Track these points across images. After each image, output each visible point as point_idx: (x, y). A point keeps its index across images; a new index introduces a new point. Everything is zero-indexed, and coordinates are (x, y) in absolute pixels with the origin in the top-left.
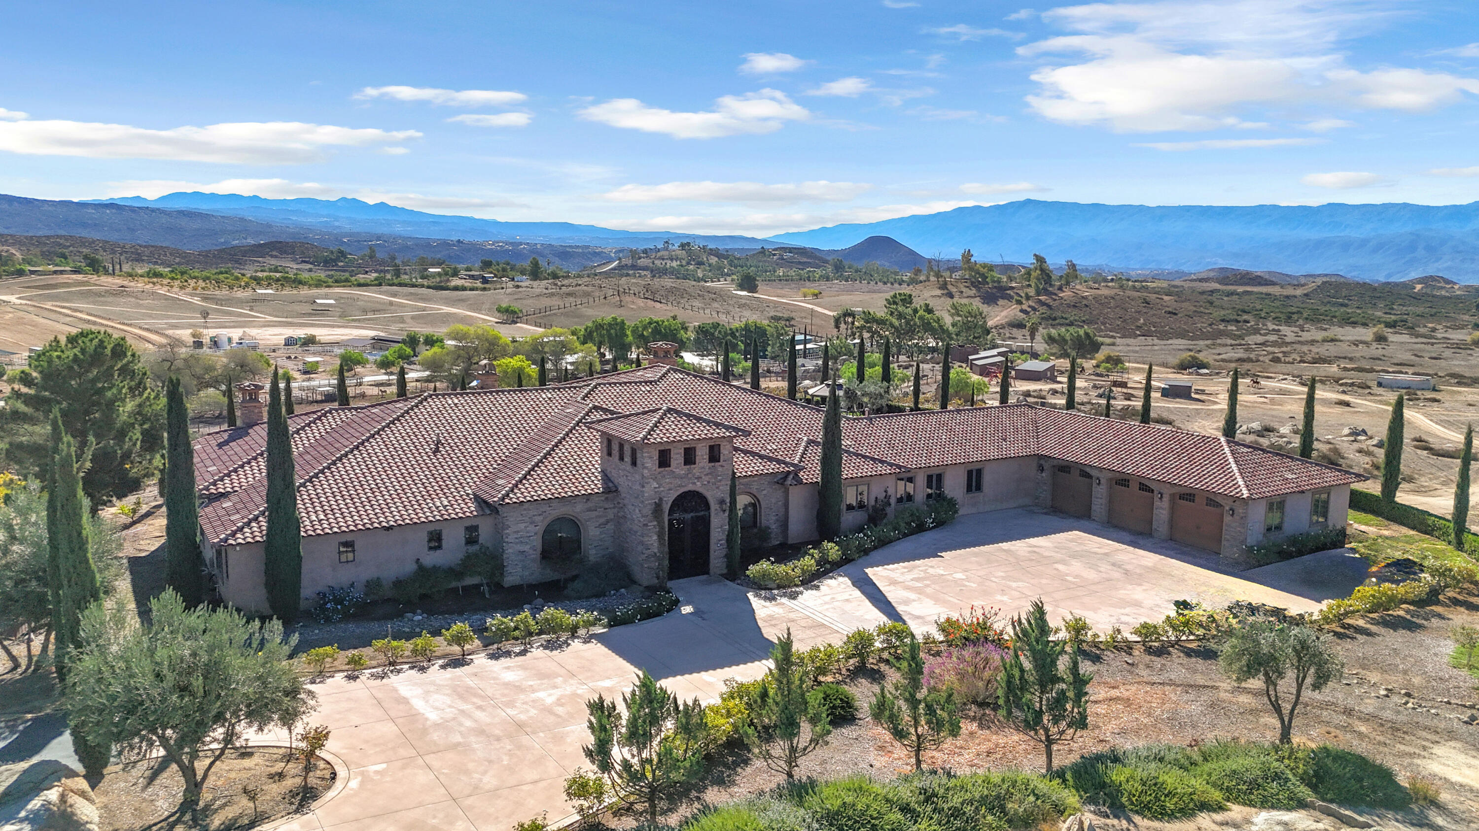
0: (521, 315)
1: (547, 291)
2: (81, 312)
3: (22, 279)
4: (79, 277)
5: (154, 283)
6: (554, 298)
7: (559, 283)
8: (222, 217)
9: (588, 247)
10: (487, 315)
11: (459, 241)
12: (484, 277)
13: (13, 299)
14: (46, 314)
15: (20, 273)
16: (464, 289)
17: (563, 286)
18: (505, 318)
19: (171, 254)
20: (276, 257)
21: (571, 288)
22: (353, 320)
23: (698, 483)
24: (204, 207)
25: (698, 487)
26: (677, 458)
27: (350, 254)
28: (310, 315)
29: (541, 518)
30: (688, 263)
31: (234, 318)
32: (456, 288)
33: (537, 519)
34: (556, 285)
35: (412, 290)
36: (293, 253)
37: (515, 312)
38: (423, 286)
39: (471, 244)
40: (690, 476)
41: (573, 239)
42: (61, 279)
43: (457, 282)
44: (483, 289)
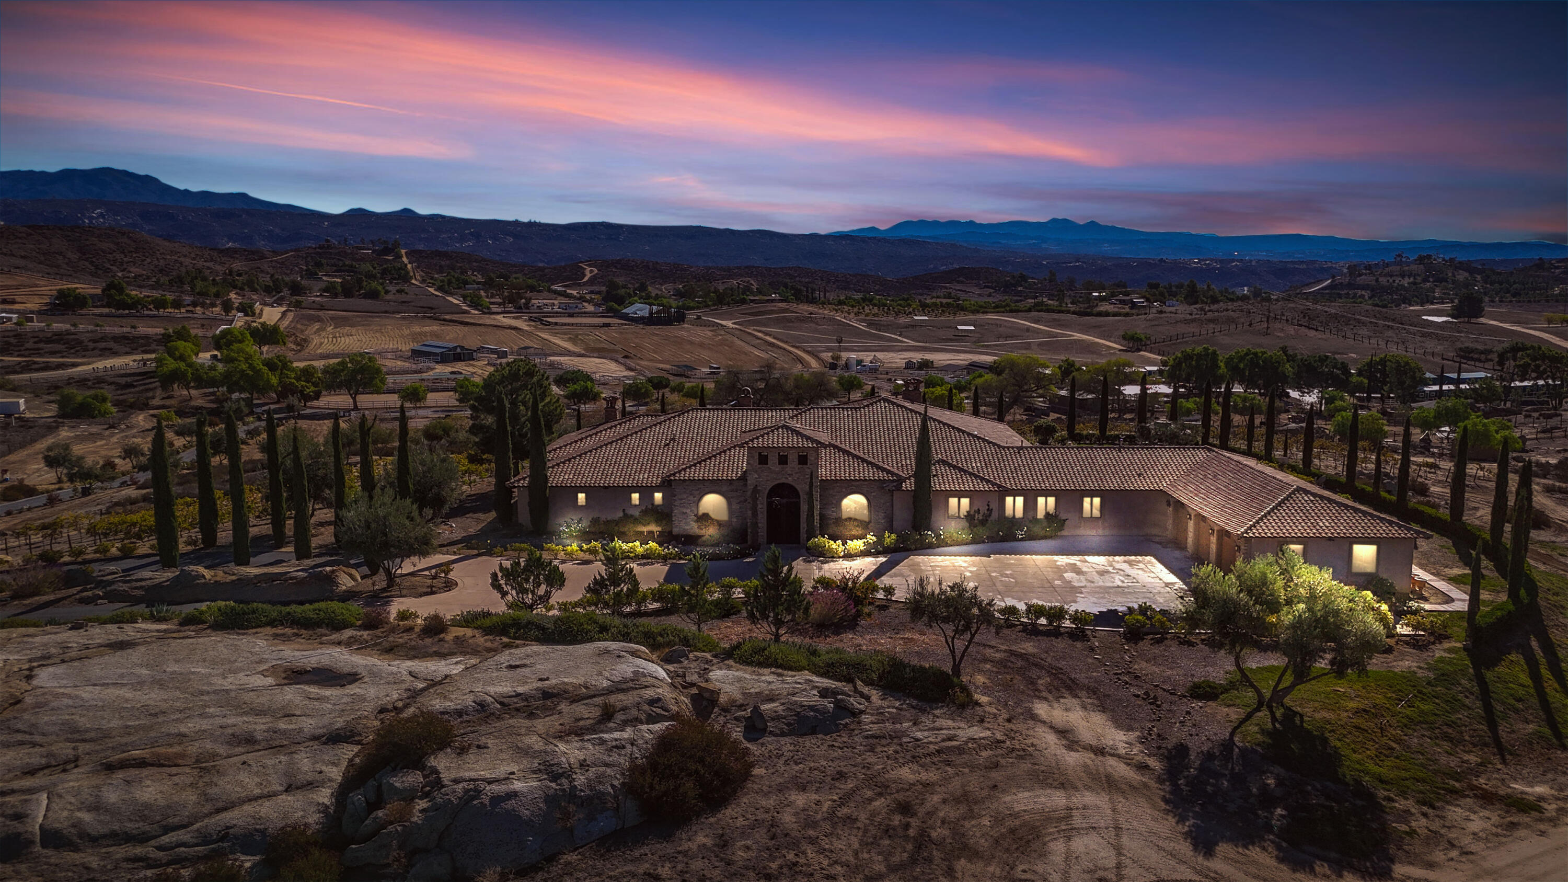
0: (1149, 342)
1: (1190, 317)
2: (770, 335)
3: (743, 307)
4: (784, 305)
5: (836, 311)
6: (1194, 325)
7: (1207, 308)
10: (1115, 342)
12: (1133, 302)
13: (729, 324)
14: (749, 338)
15: (743, 302)
16: (1107, 314)
17: (1210, 311)
18: (1131, 345)
19: (873, 282)
20: (962, 282)
21: (1216, 314)
22: (983, 346)
23: (790, 478)
26: (773, 460)
27: (1033, 278)
28: (951, 340)
29: (698, 492)
30: (1425, 280)
31: (882, 343)
32: (1100, 314)
33: (695, 492)
34: (1203, 310)
35: (1056, 316)
36: (980, 278)
37: (1141, 340)
38: (1068, 312)
39: (1172, 262)
40: (783, 472)
42: (770, 307)
43: (1105, 307)
44: (1127, 315)
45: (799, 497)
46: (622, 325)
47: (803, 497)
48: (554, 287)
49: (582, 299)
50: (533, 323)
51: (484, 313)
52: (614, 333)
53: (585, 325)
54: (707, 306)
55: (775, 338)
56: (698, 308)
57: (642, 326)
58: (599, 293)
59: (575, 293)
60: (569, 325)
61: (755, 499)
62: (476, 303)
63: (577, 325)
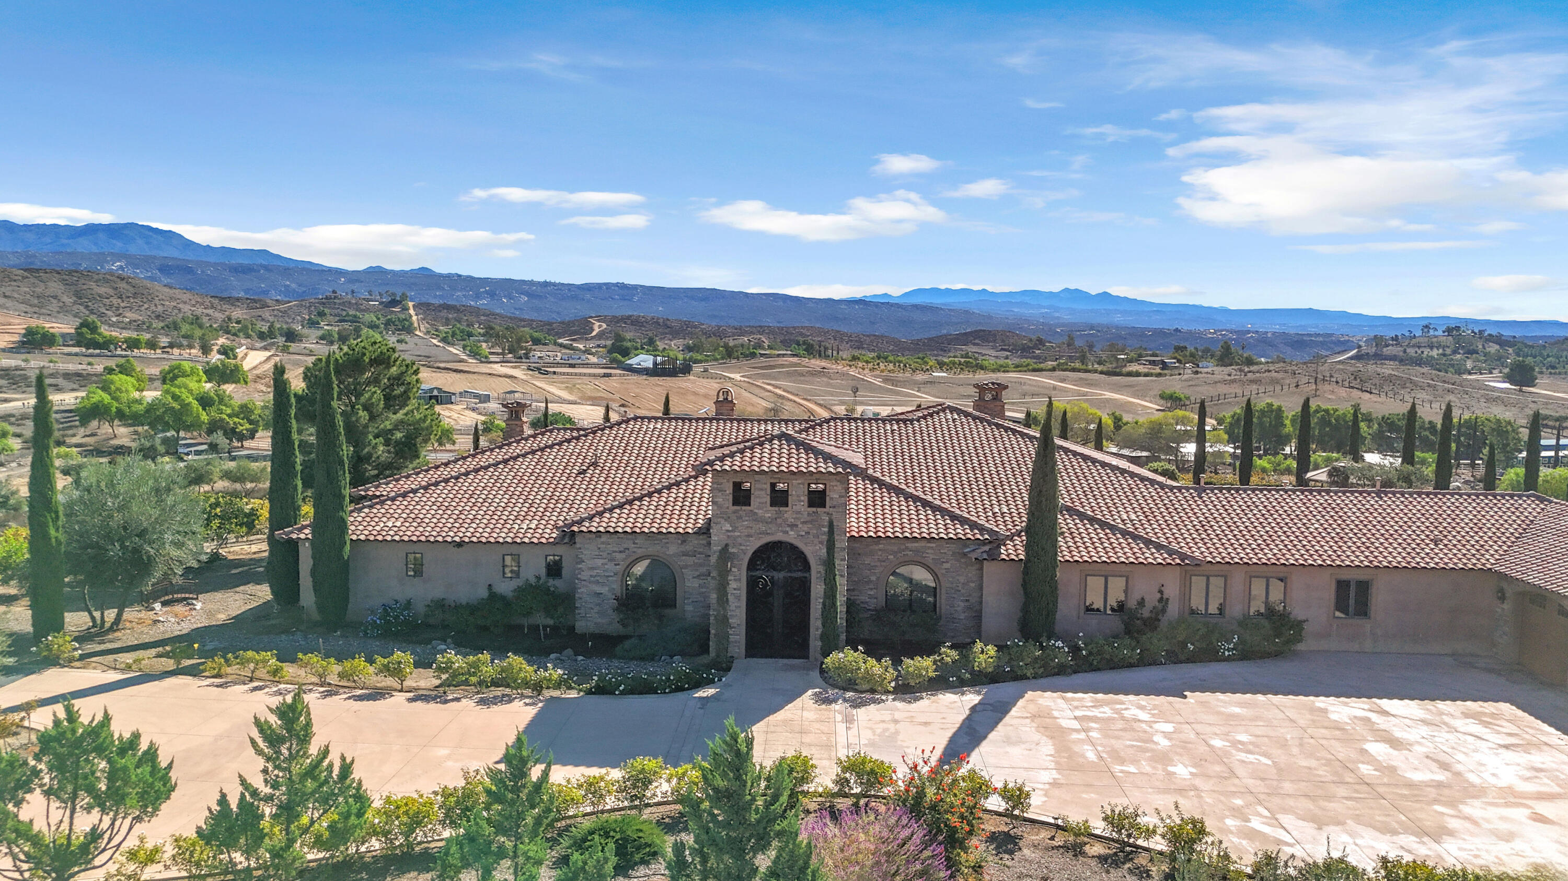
0: (1188, 403)
1: (1229, 378)
2: (780, 388)
3: (752, 361)
4: (795, 360)
5: (850, 366)
6: (1235, 385)
7: (1246, 369)
8: (949, 310)
9: (1331, 335)
10: (1151, 402)
11: (1177, 330)
12: (1163, 363)
13: (737, 377)
14: (757, 391)
15: (753, 355)
16: (1138, 374)
17: (1250, 372)
18: (1169, 405)
19: (887, 343)
20: (978, 344)
21: (1258, 375)
23: (792, 533)
24: (937, 301)
25: (791, 537)
26: (760, 497)
27: (1050, 342)
29: (623, 556)
30: (1455, 352)
32: (1130, 374)
33: (619, 556)
34: (1241, 370)
35: (1082, 375)
36: (994, 341)
37: (1180, 400)
38: (1096, 371)
39: (1190, 332)
40: (779, 521)
41: (1317, 327)
42: (781, 361)
43: (1134, 367)
44: (1159, 375)
45: (807, 567)
46: (624, 375)
47: (817, 570)
48: (560, 341)
49: (587, 351)
50: (531, 372)
51: (482, 362)
52: (614, 383)
53: (585, 375)
54: (716, 360)
55: (784, 391)
56: (706, 361)
57: (645, 377)
58: (605, 347)
59: (581, 346)
60: (568, 374)
61: (724, 574)
62: (475, 354)
63: (576, 374)
